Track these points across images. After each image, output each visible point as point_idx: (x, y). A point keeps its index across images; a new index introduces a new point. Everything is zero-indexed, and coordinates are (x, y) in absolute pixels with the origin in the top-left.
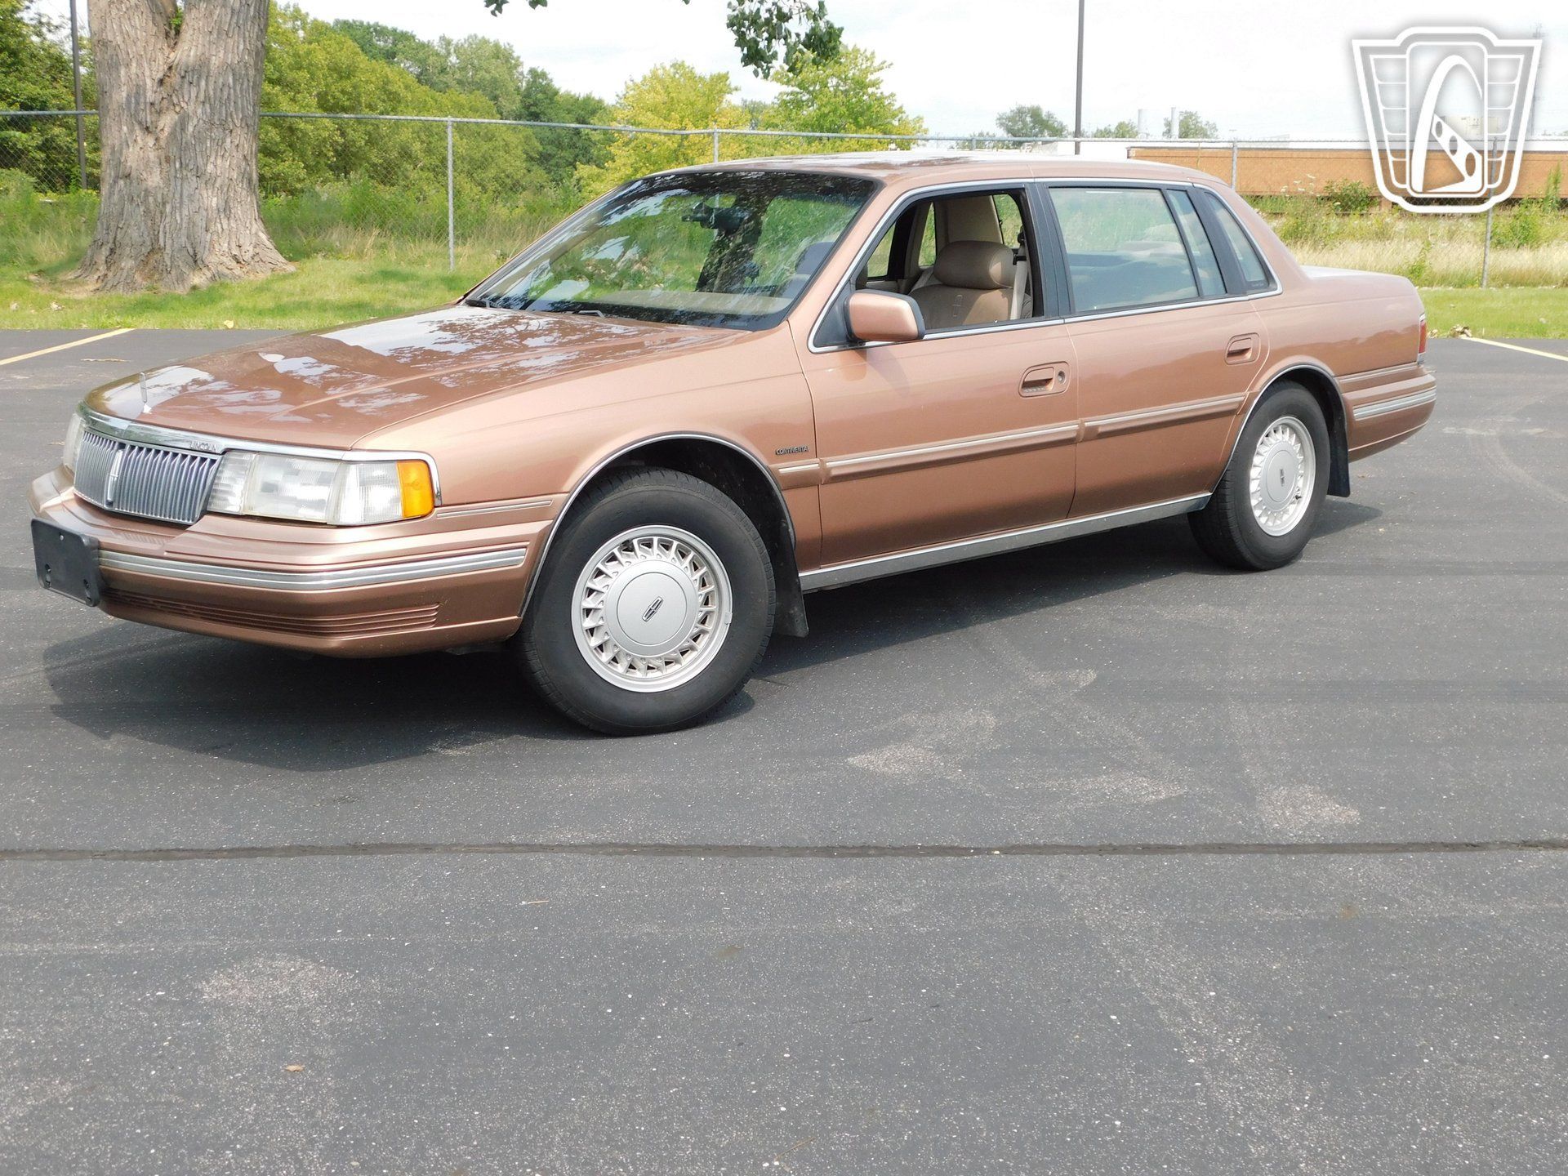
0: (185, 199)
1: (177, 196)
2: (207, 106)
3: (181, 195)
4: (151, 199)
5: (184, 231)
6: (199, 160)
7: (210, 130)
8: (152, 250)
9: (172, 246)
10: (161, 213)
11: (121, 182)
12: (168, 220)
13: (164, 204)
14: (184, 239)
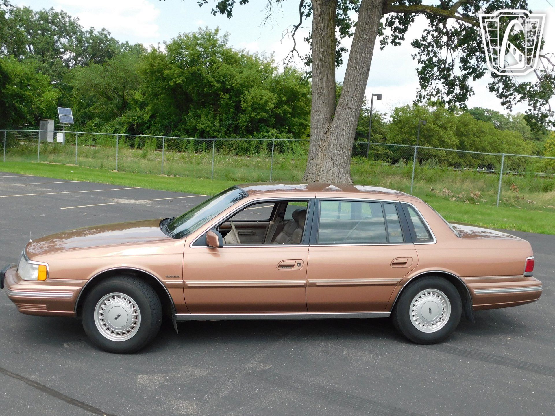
0: (327, 167)
1: (325, 166)
2: (337, 141)
3: (326, 166)
4: (318, 166)
5: (325, 176)
6: (332, 156)
7: (337, 147)
8: (316, 181)
9: (321, 180)
10: (320, 170)
11: (311, 161)
12: (321, 172)
13: (321, 168)
14: (325, 178)
